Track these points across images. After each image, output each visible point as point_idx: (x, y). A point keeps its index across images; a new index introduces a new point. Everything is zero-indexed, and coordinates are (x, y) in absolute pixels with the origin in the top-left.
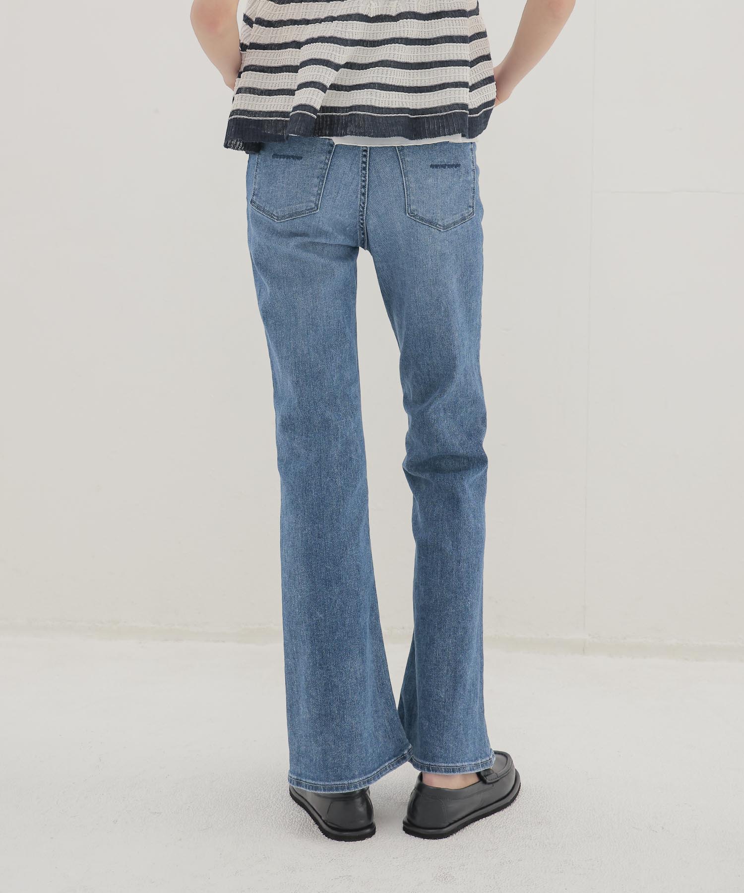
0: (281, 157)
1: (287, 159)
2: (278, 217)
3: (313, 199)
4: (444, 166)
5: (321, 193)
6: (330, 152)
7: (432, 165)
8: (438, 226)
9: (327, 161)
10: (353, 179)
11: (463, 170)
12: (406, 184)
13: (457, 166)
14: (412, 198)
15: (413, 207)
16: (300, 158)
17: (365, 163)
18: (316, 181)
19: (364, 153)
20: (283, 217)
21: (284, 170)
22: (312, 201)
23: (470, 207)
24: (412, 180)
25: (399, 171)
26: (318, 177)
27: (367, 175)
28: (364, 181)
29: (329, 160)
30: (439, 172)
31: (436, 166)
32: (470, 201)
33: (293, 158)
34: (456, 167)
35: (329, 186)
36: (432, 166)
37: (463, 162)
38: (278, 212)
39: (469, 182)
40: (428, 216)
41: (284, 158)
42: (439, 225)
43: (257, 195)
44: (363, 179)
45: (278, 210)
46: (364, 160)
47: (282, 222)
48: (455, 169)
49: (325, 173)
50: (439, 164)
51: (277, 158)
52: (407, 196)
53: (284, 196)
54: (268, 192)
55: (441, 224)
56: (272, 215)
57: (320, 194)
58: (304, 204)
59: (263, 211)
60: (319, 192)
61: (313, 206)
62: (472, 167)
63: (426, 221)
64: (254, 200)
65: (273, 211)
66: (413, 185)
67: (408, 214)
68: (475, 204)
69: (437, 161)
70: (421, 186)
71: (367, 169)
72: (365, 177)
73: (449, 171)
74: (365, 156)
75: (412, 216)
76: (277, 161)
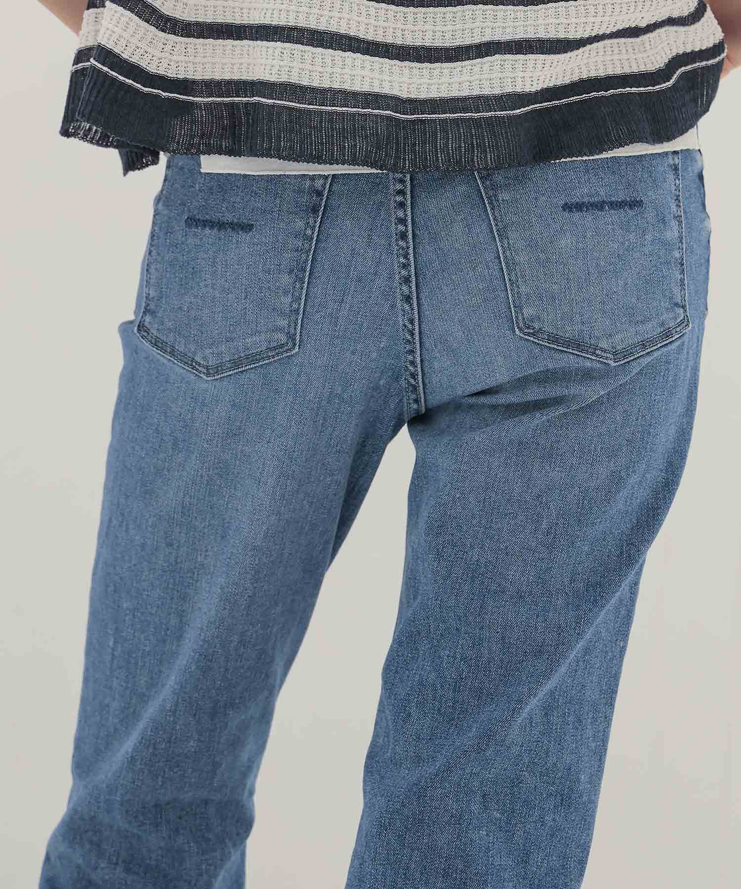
0: (205, 224)
1: (219, 230)
2: (207, 368)
3: (283, 323)
4: (599, 206)
5: (298, 309)
6: (315, 210)
7: (566, 204)
8: (598, 352)
9: (309, 232)
10: (379, 263)
11: (650, 215)
12: (506, 257)
13: (635, 204)
14: (523, 289)
15: (528, 312)
16: (247, 228)
17: (403, 221)
18: (286, 280)
19: (399, 198)
20: (218, 369)
21: (215, 258)
22: (280, 329)
23: (677, 305)
24: (520, 244)
25: (484, 226)
26: (291, 272)
27: (411, 251)
28: (405, 266)
29: (313, 229)
30: (587, 219)
31: (579, 207)
32: (676, 290)
33: (233, 229)
34: (631, 208)
35: (317, 290)
36: (567, 207)
37: (649, 196)
38: (206, 356)
39: (667, 245)
40: (569, 331)
41: (212, 227)
42: (602, 350)
43: (153, 313)
44: (402, 260)
45: (208, 351)
46: (401, 214)
47: (216, 380)
48: (631, 213)
49: (307, 260)
50: (586, 200)
51: (197, 227)
52: (511, 285)
53: (219, 317)
54: (180, 308)
55: (605, 346)
56: (192, 364)
57: (297, 311)
58: (263, 337)
59: (172, 353)
60: (295, 306)
61: (283, 338)
62: (674, 208)
63: (568, 343)
64: (146, 324)
65: (195, 353)
66: (521, 258)
67: (520, 329)
68: (686, 298)
69: (581, 193)
70: (542, 256)
71: (410, 236)
72: (406, 256)
73: (611, 216)
74: (402, 205)
75: (529, 334)
76: (195, 235)
